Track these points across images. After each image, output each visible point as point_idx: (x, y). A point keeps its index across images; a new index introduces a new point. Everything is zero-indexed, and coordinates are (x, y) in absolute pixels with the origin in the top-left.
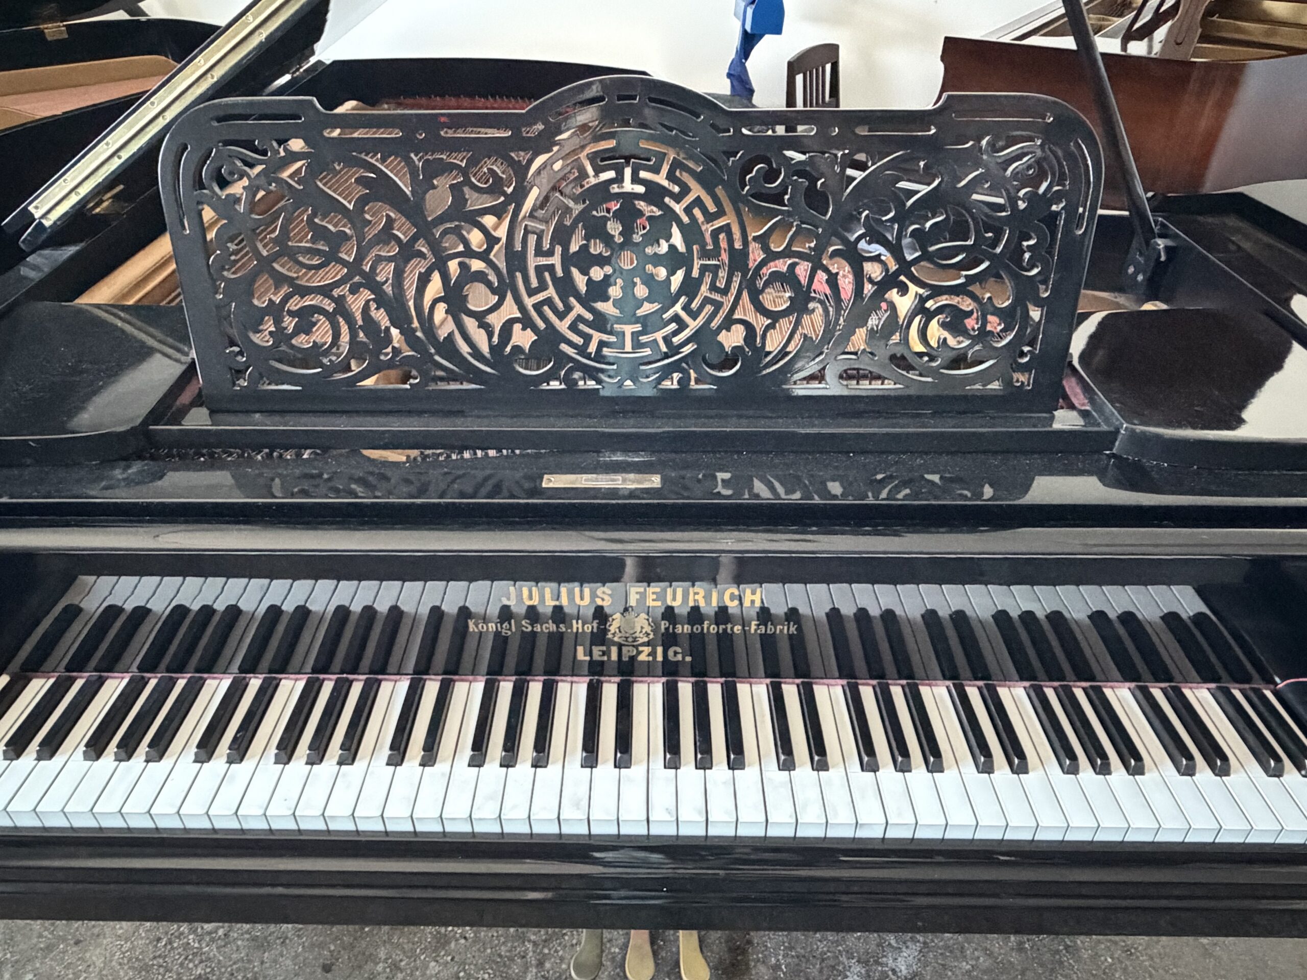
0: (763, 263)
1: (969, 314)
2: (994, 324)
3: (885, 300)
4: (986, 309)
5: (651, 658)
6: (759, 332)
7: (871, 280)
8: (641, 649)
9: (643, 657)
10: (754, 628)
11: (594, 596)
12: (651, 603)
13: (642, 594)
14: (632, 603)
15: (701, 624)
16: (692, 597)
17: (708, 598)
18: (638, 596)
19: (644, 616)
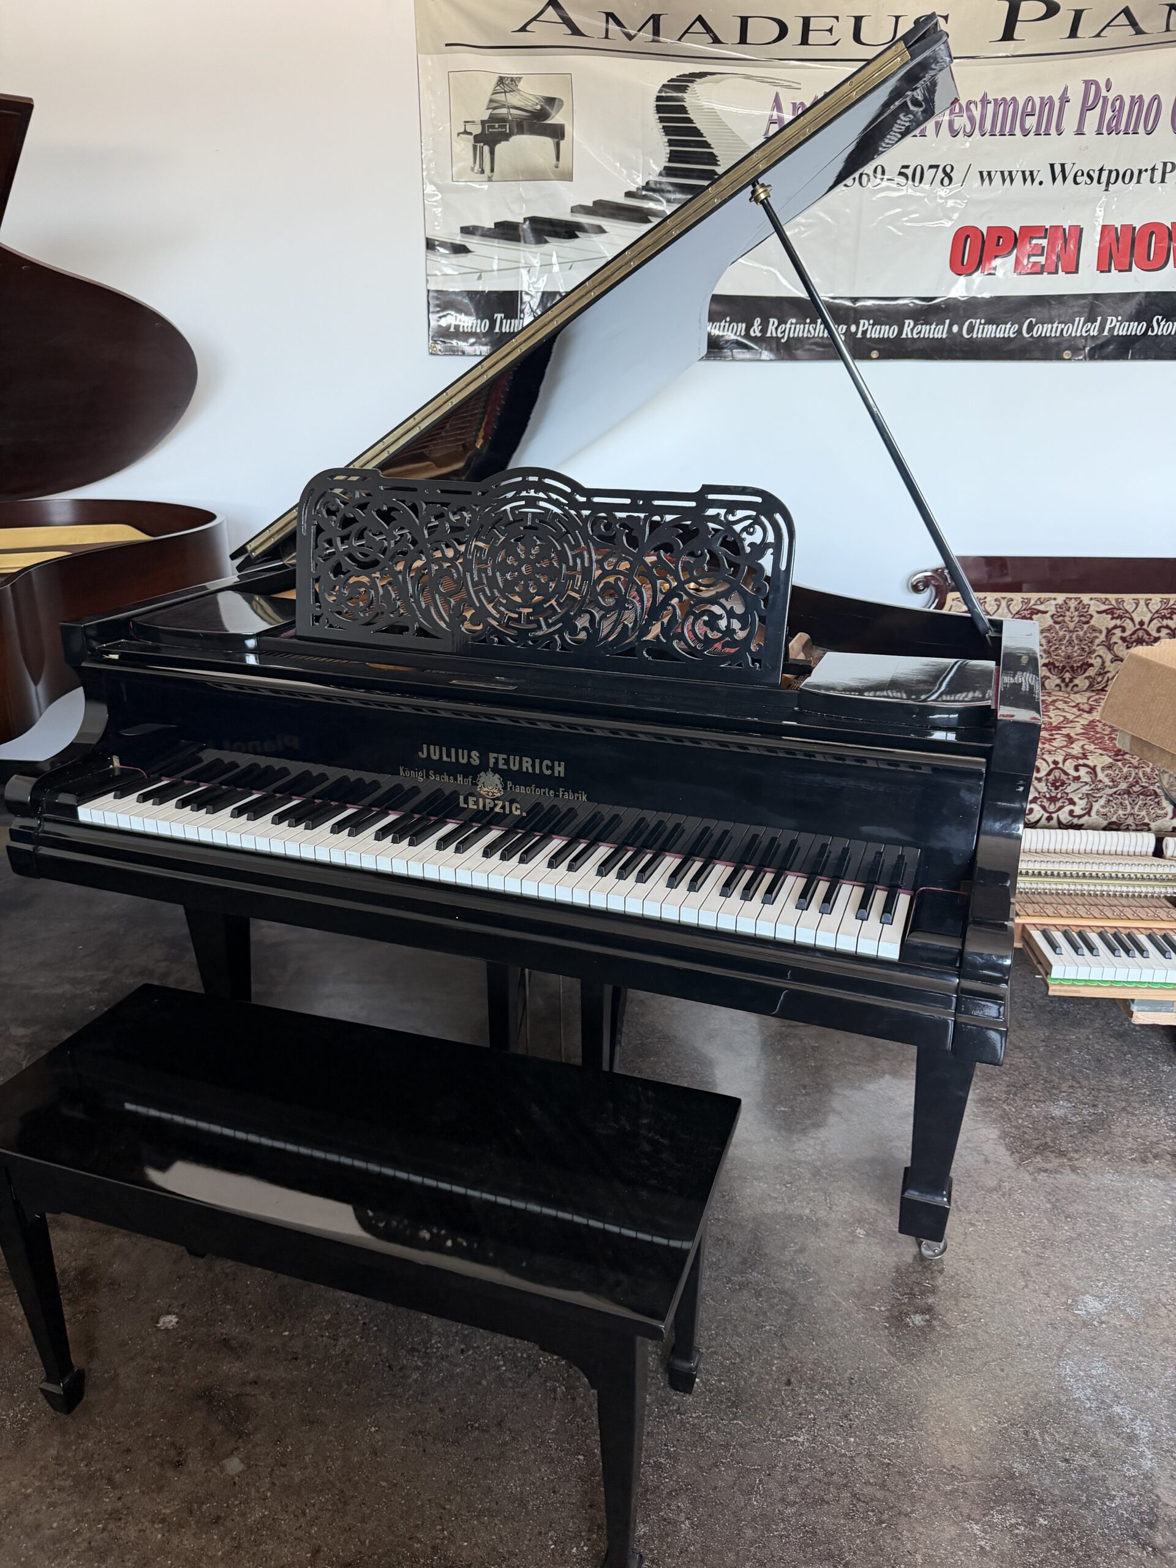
0: (601, 577)
1: (720, 617)
2: (736, 624)
3: (670, 605)
4: (731, 614)
5: (502, 811)
6: (597, 618)
7: (661, 592)
8: (496, 802)
9: (497, 809)
10: (561, 793)
11: (469, 757)
12: (501, 766)
13: (497, 759)
14: (491, 765)
15: (530, 786)
16: (525, 765)
17: (533, 766)
18: (494, 760)
19: (497, 776)
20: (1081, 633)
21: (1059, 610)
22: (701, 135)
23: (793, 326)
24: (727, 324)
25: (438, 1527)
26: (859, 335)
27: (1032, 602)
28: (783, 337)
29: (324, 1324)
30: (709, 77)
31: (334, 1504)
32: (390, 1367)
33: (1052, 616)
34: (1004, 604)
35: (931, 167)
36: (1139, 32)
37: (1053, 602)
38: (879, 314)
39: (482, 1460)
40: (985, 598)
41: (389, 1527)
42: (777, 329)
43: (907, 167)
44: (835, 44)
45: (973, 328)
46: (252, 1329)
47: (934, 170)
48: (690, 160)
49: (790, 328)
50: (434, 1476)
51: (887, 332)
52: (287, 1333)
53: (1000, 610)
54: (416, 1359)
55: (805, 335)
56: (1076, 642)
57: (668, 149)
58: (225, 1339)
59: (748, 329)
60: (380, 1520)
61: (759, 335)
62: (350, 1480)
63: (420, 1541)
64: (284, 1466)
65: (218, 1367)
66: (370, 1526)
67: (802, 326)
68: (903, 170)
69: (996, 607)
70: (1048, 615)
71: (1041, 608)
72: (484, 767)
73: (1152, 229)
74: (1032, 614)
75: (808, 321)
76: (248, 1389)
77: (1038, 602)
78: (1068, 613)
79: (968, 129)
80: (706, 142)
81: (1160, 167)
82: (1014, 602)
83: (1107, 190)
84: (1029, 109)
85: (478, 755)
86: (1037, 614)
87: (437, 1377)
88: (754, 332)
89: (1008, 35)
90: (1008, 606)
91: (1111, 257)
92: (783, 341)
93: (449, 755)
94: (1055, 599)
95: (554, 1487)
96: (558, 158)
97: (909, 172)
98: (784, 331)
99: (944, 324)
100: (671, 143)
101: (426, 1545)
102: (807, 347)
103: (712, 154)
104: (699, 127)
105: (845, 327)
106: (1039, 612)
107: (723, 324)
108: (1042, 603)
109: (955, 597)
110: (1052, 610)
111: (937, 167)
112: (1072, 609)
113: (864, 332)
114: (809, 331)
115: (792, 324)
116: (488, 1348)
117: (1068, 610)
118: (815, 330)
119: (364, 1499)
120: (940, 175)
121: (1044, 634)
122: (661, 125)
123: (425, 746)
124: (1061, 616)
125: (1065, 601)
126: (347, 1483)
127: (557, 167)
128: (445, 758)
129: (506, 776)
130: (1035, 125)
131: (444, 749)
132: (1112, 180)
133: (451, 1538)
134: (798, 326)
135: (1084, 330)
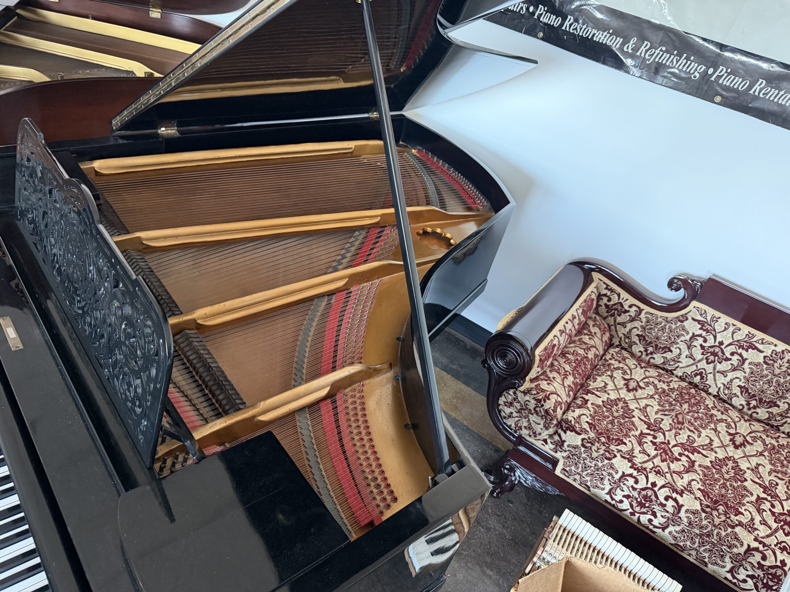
20: (782, 380)
21: (774, 355)
23: (661, 53)
24: (609, 35)
26: (713, 79)
27: (755, 339)
28: (649, 60)
33: (765, 357)
34: (731, 329)
37: (773, 348)
38: (740, 66)
40: (719, 318)
42: (647, 51)
49: (658, 54)
51: (738, 83)
53: (725, 333)
55: (667, 64)
56: (774, 384)
59: (623, 44)
61: (630, 51)
67: (668, 55)
69: (723, 329)
70: (762, 355)
71: (760, 347)
74: (749, 347)
75: (675, 52)
77: (760, 342)
78: (779, 361)
82: (741, 332)
86: (753, 349)
88: (628, 48)
90: (733, 333)
92: (647, 62)
94: (776, 345)
98: (652, 55)
102: (666, 74)
105: (704, 67)
106: (756, 348)
107: (605, 34)
108: (762, 343)
109: (697, 306)
110: (768, 353)
112: (785, 360)
113: (719, 77)
114: (672, 61)
115: (661, 50)
117: (781, 359)
118: (677, 62)
121: (751, 366)
124: (773, 360)
125: (783, 351)
134: (665, 54)
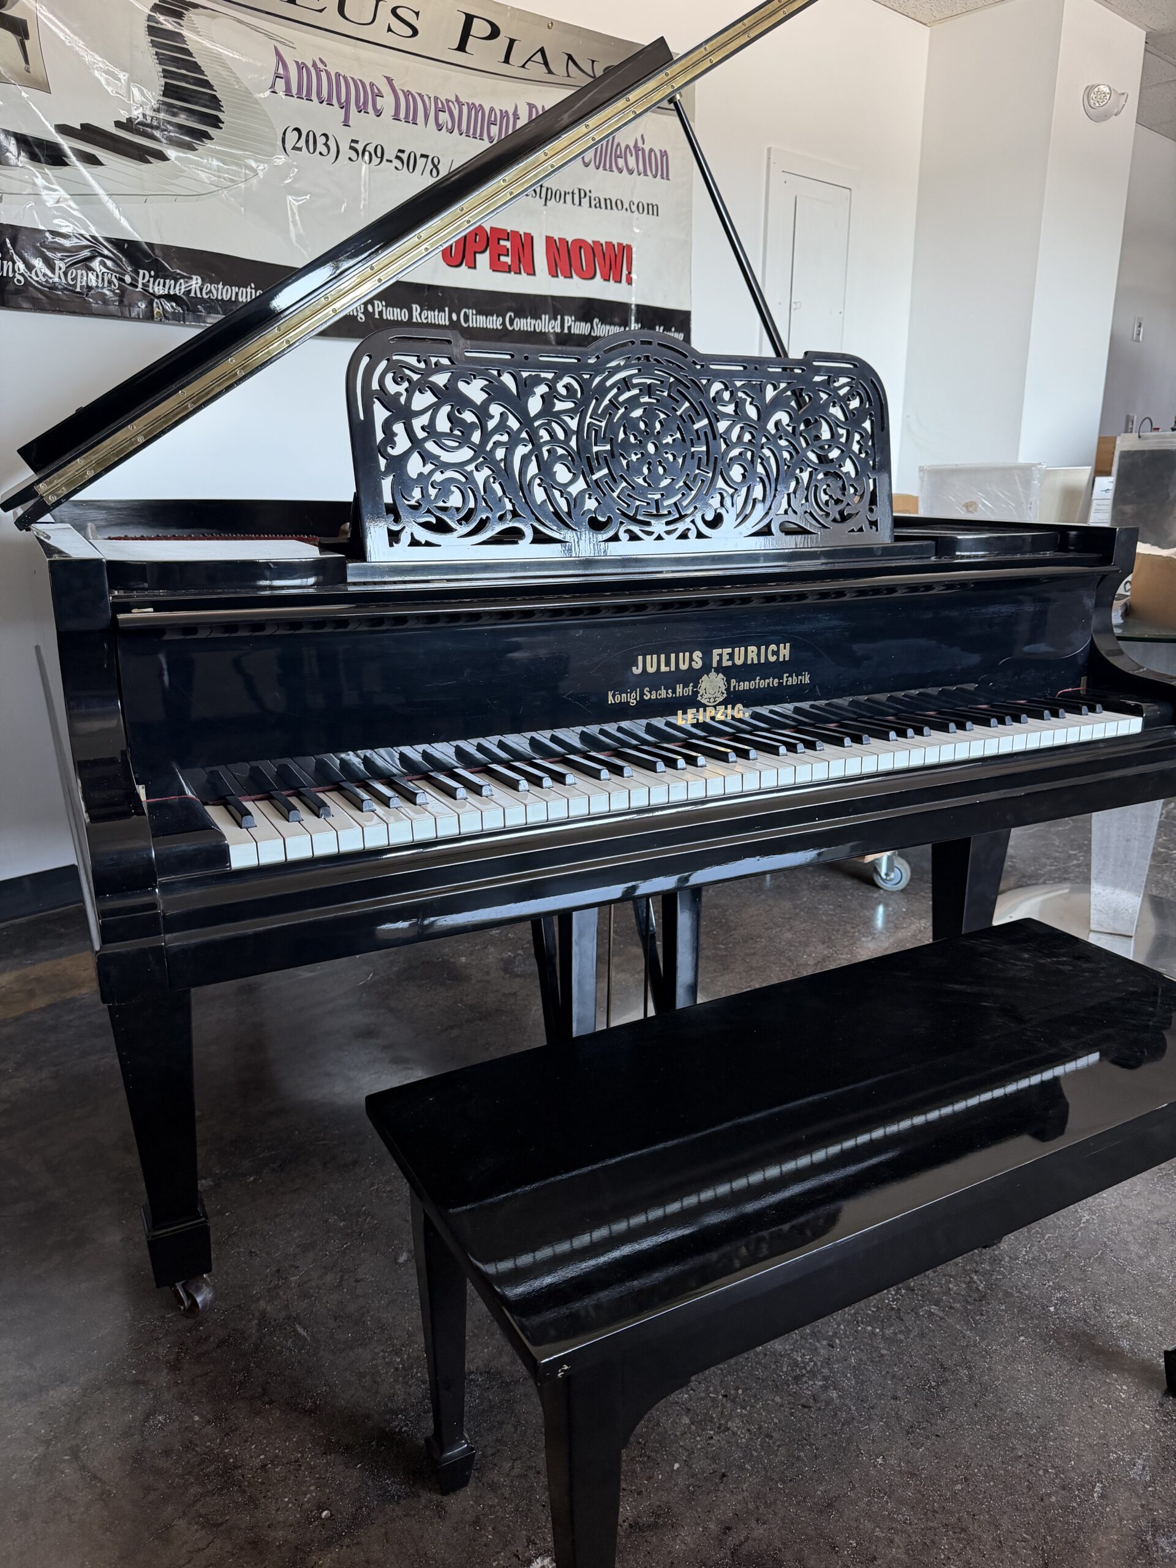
8: (718, 708)
10: (785, 679)
11: (691, 660)
12: (726, 663)
13: (721, 655)
14: (715, 665)
15: (755, 680)
16: (750, 655)
17: (759, 655)
18: (718, 658)
19: (721, 676)
22: (202, 73)
25: (1041, 1472)
29: (693, 1427)
30: (201, 10)
31: (959, 1540)
32: (804, 1406)
35: (422, 156)
36: (550, 72)
39: (978, 1401)
41: (1017, 1509)
43: (403, 151)
44: (321, 11)
45: (468, 316)
46: (639, 1493)
47: (424, 160)
48: (190, 99)
50: (975, 1445)
52: (676, 1466)
54: (811, 1383)
57: (163, 81)
58: (631, 1526)
60: (1004, 1513)
62: (935, 1511)
63: (1049, 1495)
64: (875, 1558)
65: (670, 1552)
66: (1006, 1524)
68: (399, 154)
72: (706, 669)
73: (580, 244)
76: (731, 1540)
79: (450, 127)
80: (207, 81)
81: (576, 191)
83: (546, 205)
84: (493, 119)
85: (700, 655)
87: (849, 1379)
89: (462, 47)
91: (556, 266)
93: (668, 664)
95: (1045, 1371)
96: (27, 61)
97: (405, 157)
99: (444, 311)
100: (166, 74)
101: (1056, 1492)
103: (215, 97)
104: (199, 63)
111: (427, 157)
113: (381, 313)
116: (842, 1327)
119: (968, 1512)
120: (430, 166)
122: (154, 50)
123: (640, 658)
126: (937, 1516)
127: (28, 71)
128: (663, 669)
129: (729, 673)
130: (497, 133)
131: (663, 657)
132: (549, 197)
133: (1060, 1471)
135: (550, 327)
